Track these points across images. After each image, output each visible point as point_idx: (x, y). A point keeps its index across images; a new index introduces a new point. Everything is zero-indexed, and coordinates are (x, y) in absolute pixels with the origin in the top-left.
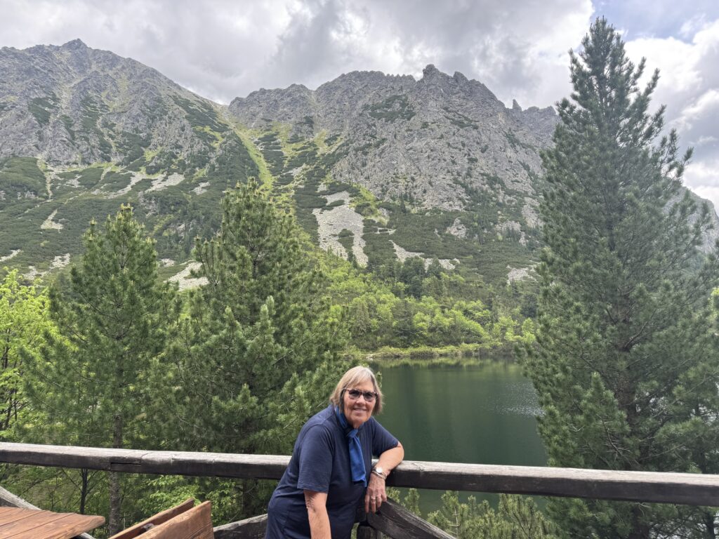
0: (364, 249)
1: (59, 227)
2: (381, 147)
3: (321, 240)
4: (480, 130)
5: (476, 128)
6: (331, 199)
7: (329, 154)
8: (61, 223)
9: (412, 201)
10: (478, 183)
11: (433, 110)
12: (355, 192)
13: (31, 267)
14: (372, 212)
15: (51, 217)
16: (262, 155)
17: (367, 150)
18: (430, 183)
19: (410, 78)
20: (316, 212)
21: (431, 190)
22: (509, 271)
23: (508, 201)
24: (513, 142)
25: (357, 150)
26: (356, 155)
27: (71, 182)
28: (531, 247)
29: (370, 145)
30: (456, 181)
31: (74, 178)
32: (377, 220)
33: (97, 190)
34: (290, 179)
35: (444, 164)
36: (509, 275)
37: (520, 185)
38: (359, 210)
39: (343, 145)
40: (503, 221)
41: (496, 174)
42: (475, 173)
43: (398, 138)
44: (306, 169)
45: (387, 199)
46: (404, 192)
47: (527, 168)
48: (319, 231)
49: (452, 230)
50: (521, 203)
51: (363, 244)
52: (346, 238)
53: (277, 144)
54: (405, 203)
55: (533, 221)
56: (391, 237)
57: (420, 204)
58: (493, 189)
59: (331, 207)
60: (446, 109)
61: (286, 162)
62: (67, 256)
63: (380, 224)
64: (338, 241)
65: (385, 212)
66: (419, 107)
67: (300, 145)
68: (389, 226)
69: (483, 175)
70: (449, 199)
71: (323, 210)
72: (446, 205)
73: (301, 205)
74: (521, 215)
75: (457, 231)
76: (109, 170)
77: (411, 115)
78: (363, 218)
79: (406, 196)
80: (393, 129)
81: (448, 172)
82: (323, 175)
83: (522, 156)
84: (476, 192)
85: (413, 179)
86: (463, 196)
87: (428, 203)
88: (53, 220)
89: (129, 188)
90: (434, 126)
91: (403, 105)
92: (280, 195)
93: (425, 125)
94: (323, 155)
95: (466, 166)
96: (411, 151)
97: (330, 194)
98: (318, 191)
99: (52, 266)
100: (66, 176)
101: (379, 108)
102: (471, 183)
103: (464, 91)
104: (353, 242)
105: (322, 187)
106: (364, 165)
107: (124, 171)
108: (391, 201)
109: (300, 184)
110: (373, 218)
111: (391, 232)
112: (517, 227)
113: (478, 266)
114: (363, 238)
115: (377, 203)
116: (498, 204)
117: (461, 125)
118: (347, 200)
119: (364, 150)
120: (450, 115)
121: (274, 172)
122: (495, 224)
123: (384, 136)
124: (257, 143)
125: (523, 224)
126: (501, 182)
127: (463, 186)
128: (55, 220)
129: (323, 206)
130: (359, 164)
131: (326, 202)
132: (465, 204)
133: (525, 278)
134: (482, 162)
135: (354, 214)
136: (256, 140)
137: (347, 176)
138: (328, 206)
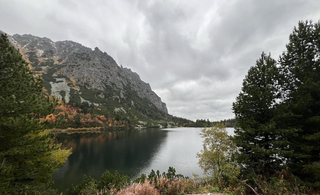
0: (69, 97)
2: (79, 67)
3: (52, 93)
4: (110, 70)
5: (109, 69)
6: (58, 80)
7: (59, 65)
9: (88, 85)
10: (109, 84)
11: (97, 60)
12: (68, 79)
14: (74, 86)
16: (28, 59)
17: (73, 67)
18: (95, 81)
19: (91, 49)
20: (51, 83)
21: (95, 83)
22: (115, 108)
23: (117, 90)
24: (119, 75)
25: (70, 66)
26: (69, 67)
28: (121, 103)
29: (75, 65)
30: (102, 82)
32: (75, 89)
34: (41, 70)
35: (99, 77)
36: (115, 109)
37: (120, 87)
38: (69, 85)
39: (65, 63)
40: (115, 95)
41: (114, 82)
42: (108, 81)
43: (85, 65)
44: (48, 68)
45: (79, 83)
46: (86, 82)
47: (122, 83)
48: (52, 89)
49: (100, 96)
50: (120, 92)
51: (69, 96)
52: (63, 93)
53: (36, 56)
54: (86, 85)
55: (122, 96)
56: (80, 95)
57: (91, 87)
58: (113, 86)
59: (58, 82)
60: (101, 61)
61: (40, 63)
63: (76, 90)
64: (59, 94)
65: (79, 87)
66: (92, 58)
67: (47, 59)
68: (80, 91)
69: (110, 82)
70: (100, 87)
71: (54, 83)
72: (99, 88)
73: (44, 79)
74: (119, 94)
75: (102, 96)
77: (89, 60)
78: (70, 88)
79: (86, 83)
80: (83, 63)
81: (100, 79)
82: (55, 71)
83: (121, 79)
84: (108, 86)
85: (89, 79)
86: (104, 86)
87: (93, 87)
90: (97, 65)
91: (88, 56)
92: (36, 75)
93: (94, 64)
94: (56, 64)
95: (106, 79)
96: (89, 71)
97: (58, 78)
98: (53, 76)
101: (79, 55)
102: (107, 83)
103: (107, 58)
104: (65, 95)
105: (54, 75)
106: (72, 71)
108: (81, 84)
109: (45, 72)
110: (74, 88)
111: (80, 93)
112: (118, 97)
113: (107, 106)
114: (69, 94)
115: (76, 84)
116: (114, 90)
117: (105, 67)
118: (65, 81)
119: (73, 66)
120: (102, 63)
121: (33, 66)
122: (113, 95)
123: (80, 64)
124: (26, 54)
125: (120, 97)
126: (115, 85)
127: (105, 84)
129: (54, 81)
130: (70, 70)
131: (56, 80)
132: (105, 89)
133: (119, 110)
134: (110, 78)
135: (67, 86)
136: (26, 52)
137: (65, 73)
138: (57, 82)
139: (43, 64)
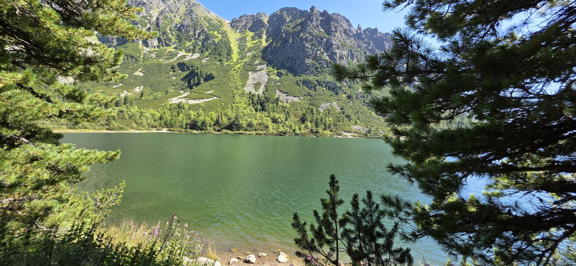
0: (264, 90)
1: (142, 74)
3: (246, 86)
6: (259, 67)
7: (265, 47)
12: (269, 65)
13: (125, 91)
14: (274, 74)
15: (139, 70)
16: (237, 46)
18: (301, 62)
19: (306, 11)
20: (250, 73)
22: (323, 104)
25: (275, 45)
27: (152, 55)
28: (337, 94)
30: (312, 62)
31: (154, 53)
32: (274, 78)
33: (162, 59)
34: (245, 57)
36: (321, 106)
38: (269, 73)
40: (328, 82)
44: (253, 53)
45: (282, 68)
46: (290, 66)
48: (247, 81)
49: (305, 84)
51: (264, 88)
52: (257, 86)
53: (246, 41)
54: (290, 71)
56: (277, 86)
58: (328, 67)
59: (257, 71)
61: (247, 49)
62: (143, 87)
64: (254, 86)
67: (256, 41)
73: (244, 69)
75: (307, 85)
76: (169, 50)
78: (268, 77)
85: (295, 60)
88: (140, 72)
89: (175, 59)
92: (237, 65)
93: (304, 35)
94: (263, 47)
97: (259, 65)
98: (255, 64)
99: (134, 91)
100: (150, 52)
104: (260, 87)
105: (257, 62)
107: (175, 51)
109: (248, 60)
112: (334, 84)
113: (310, 101)
114: (265, 86)
118: (265, 68)
119: (278, 45)
121: (239, 54)
124: (237, 40)
129: (254, 71)
130: (275, 52)
131: (256, 69)
133: (327, 107)
135: (266, 75)
136: (238, 39)
137: (269, 57)
139: (250, 50)
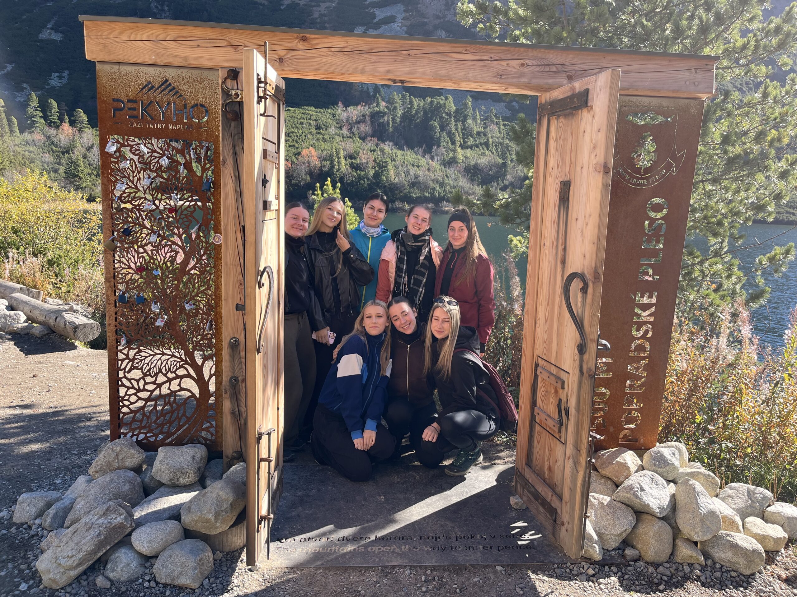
1: (57, 37)
8: (61, 32)
12: (412, 6)
13: (25, 85)
15: (49, 26)
20: (358, 30)
38: (411, 30)
62: (66, 74)
65: (443, 35)
71: (368, 29)
88: (52, 29)
97: (381, 7)
99: (48, 84)
115: (437, 22)
118: (400, 17)
128: (55, 29)
129: (369, 23)
131: (374, 17)
138: (376, 24)
